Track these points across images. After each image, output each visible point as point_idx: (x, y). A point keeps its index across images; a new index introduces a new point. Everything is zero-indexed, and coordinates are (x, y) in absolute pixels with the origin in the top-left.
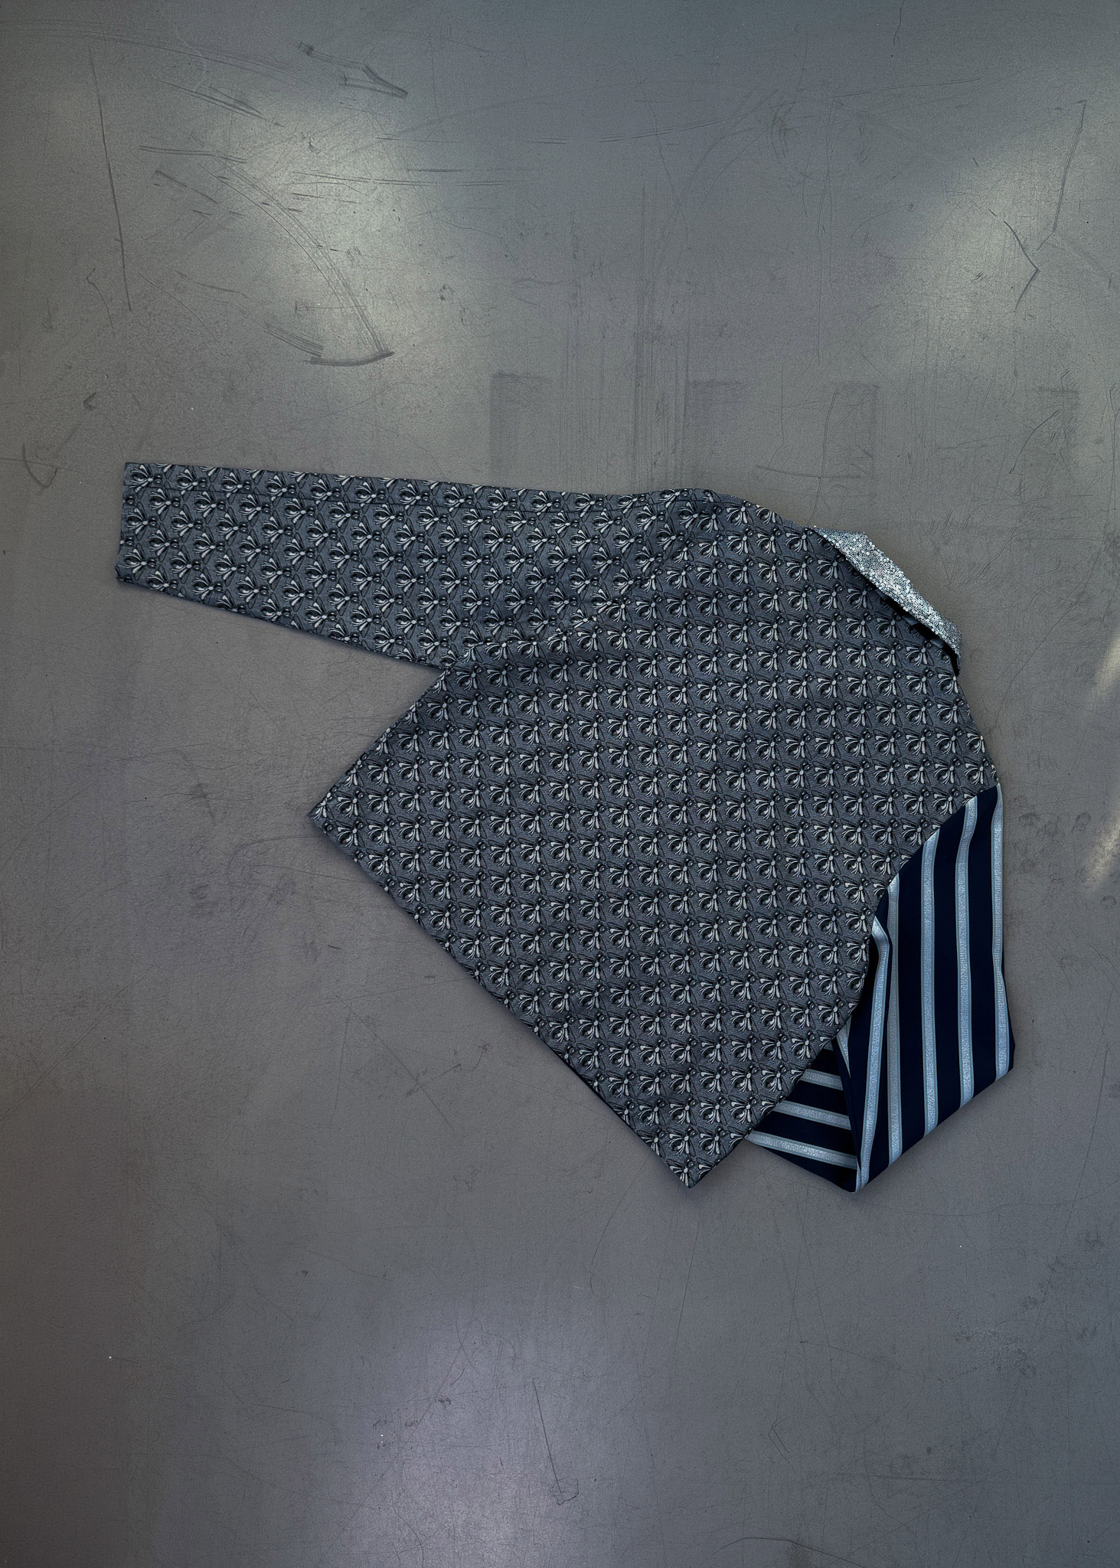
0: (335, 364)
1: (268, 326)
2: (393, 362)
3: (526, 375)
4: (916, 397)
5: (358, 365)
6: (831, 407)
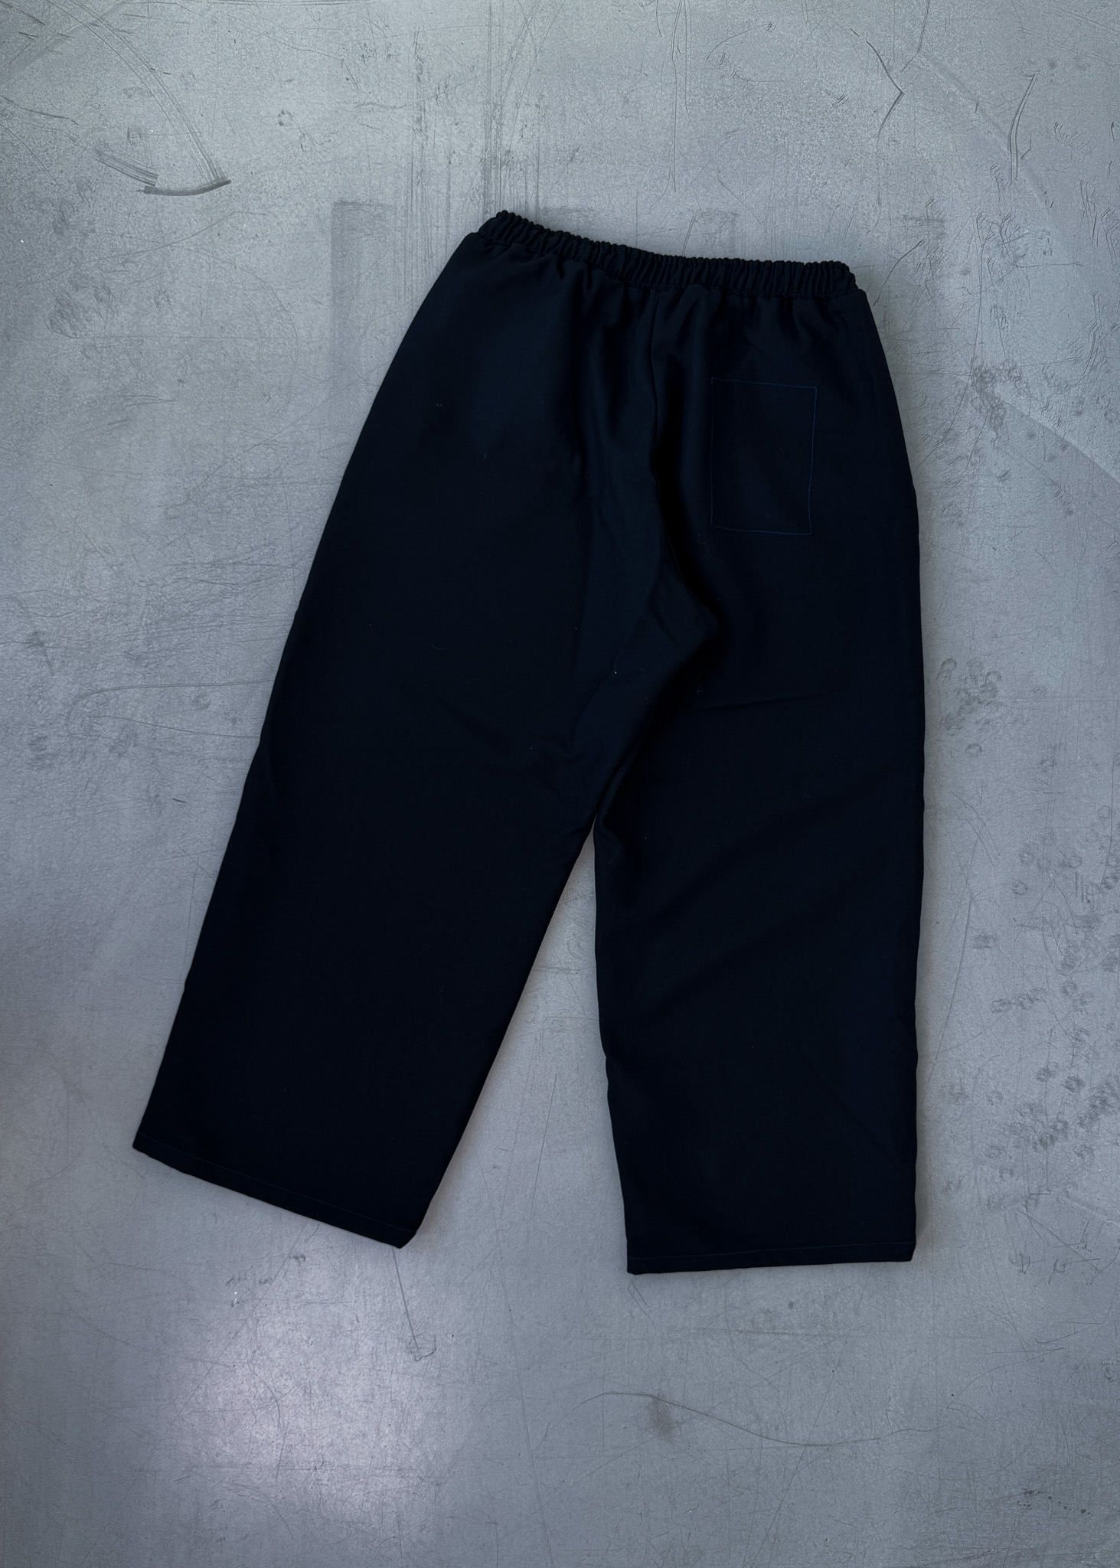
0: (170, 193)
1: (100, 155)
2: (230, 191)
3: (368, 202)
4: (776, 225)
5: (194, 195)
6: (688, 235)
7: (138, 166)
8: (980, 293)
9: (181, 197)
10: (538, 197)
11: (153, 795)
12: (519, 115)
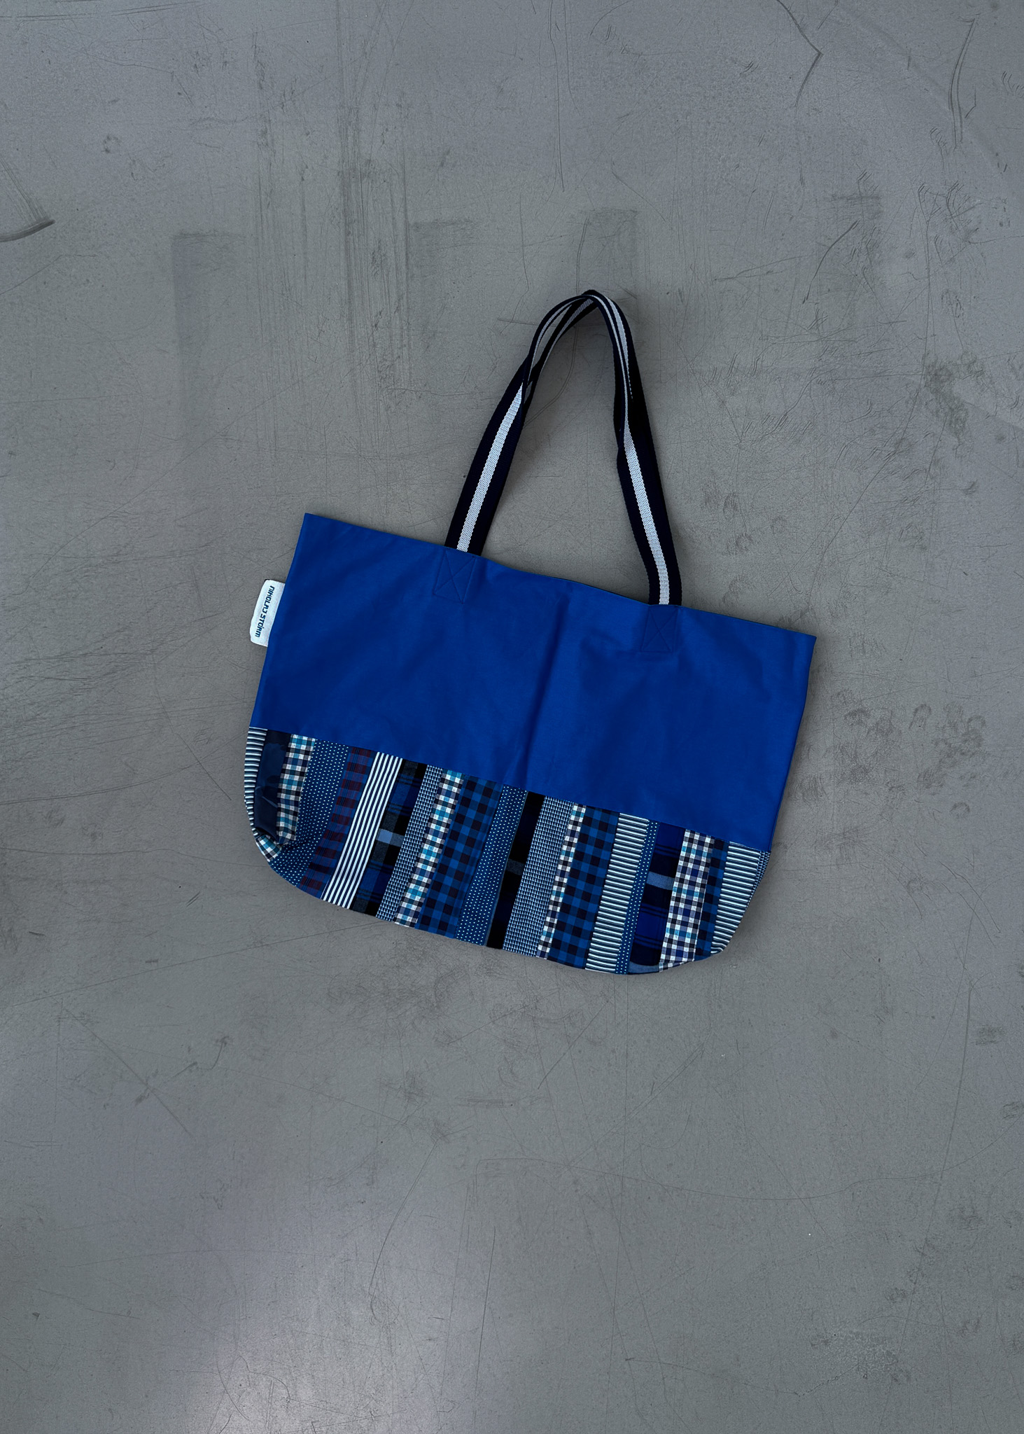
2: (54, 232)
3: (212, 232)
4: (684, 220)
5: (13, 240)
6: (583, 241)
8: (929, 276)
10: (406, 211)
11: (7, 929)
12: (378, 118)
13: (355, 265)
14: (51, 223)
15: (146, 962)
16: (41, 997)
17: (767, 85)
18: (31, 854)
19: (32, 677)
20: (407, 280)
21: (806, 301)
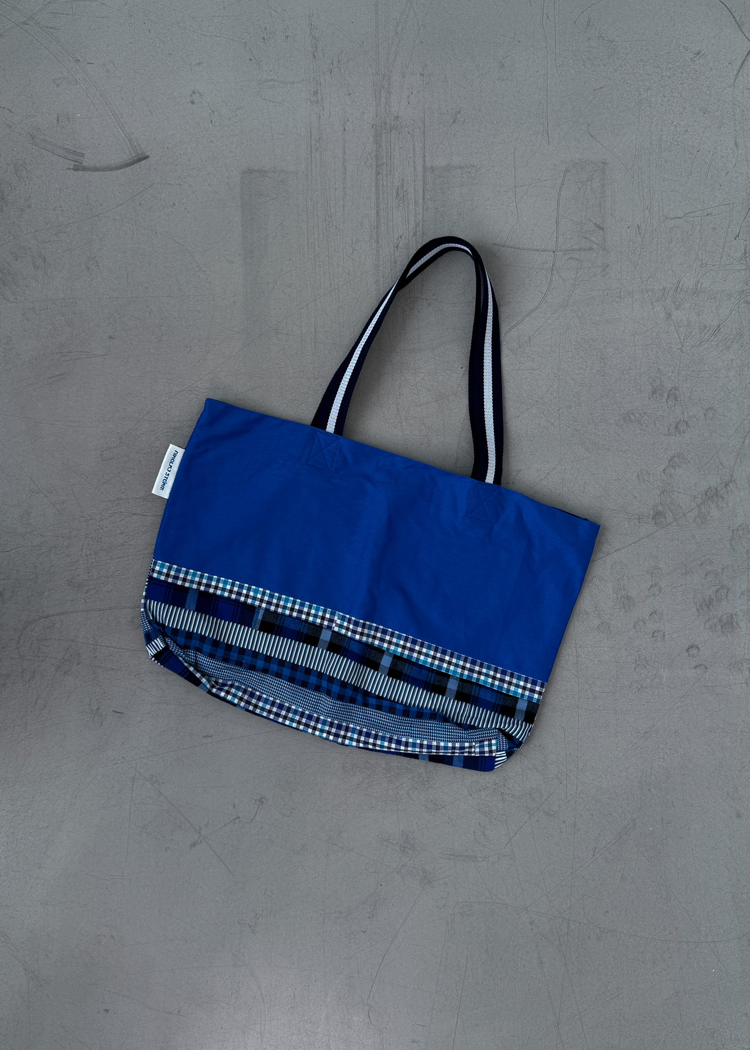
0: (96, 169)
1: (33, 138)
2: (149, 165)
3: (273, 169)
4: (643, 170)
5: (117, 170)
6: (563, 184)
7: (67, 147)
9: (105, 173)
10: (424, 157)
11: (95, 708)
12: (405, 84)
13: (383, 198)
14: (147, 157)
15: (203, 737)
16: (119, 762)
17: (711, 69)
18: (116, 650)
19: (122, 512)
20: (423, 211)
21: (737, 238)
